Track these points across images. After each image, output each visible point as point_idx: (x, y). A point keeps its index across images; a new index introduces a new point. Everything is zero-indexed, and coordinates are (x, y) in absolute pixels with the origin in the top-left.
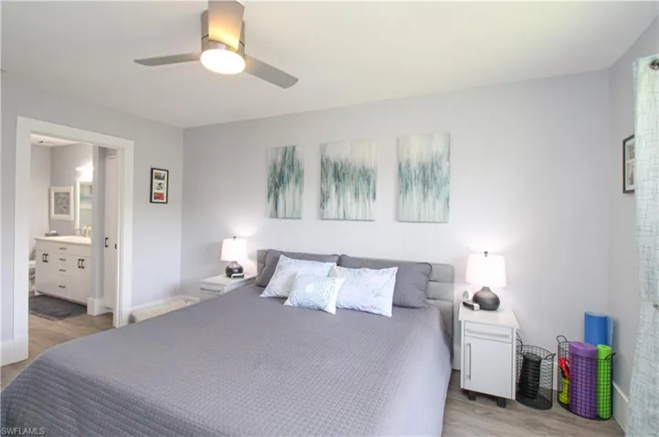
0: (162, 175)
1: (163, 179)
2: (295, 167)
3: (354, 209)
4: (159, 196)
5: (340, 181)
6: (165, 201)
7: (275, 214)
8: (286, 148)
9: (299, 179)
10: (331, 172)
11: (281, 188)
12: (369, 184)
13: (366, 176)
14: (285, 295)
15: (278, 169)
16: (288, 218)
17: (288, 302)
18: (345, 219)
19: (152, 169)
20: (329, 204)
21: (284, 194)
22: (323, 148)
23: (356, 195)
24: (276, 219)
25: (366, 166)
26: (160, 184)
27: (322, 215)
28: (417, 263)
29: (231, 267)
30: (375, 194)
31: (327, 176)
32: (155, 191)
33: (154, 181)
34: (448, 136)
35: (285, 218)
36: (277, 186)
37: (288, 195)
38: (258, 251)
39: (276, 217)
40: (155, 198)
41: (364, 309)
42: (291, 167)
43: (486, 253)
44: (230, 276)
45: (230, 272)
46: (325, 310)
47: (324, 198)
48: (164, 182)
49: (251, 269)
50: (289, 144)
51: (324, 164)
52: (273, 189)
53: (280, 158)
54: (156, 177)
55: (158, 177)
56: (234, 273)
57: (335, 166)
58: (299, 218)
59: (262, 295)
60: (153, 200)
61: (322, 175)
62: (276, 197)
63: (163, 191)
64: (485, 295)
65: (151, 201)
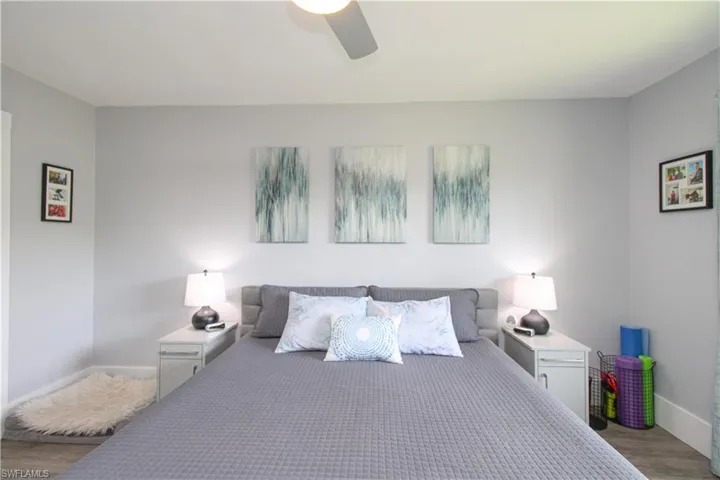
0: (62, 177)
1: (64, 182)
2: (299, 176)
3: (380, 229)
4: (59, 211)
5: (360, 194)
6: (68, 219)
7: (268, 237)
8: (284, 151)
9: (303, 192)
10: (349, 183)
11: (276, 203)
12: (399, 199)
13: (396, 190)
14: (319, 346)
15: (272, 177)
16: (288, 242)
17: (330, 356)
18: (369, 243)
19: (45, 166)
20: (347, 224)
21: (282, 212)
22: (336, 153)
23: (383, 214)
24: (269, 245)
25: (395, 177)
26: (59, 191)
27: (338, 238)
28: (462, 290)
29: (200, 314)
30: (405, 212)
31: (343, 187)
32: (49, 202)
33: (50, 185)
34: (487, 150)
35: (284, 242)
36: (270, 200)
37: (287, 212)
38: (243, 288)
39: (270, 241)
40: (49, 213)
41: (430, 352)
42: (292, 175)
43: (533, 274)
44: (203, 328)
45: (200, 323)
46: (390, 359)
47: (340, 216)
48: (67, 188)
49: (231, 314)
50: (290, 144)
51: (338, 173)
52: (265, 203)
53: (274, 162)
54: (51, 180)
55: (56, 180)
56: (207, 323)
57: (355, 177)
58: (304, 242)
59: (278, 351)
60: (48, 217)
61: (336, 185)
62: (270, 214)
63: (65, 203)
64: (534, 319)
65: (43, 218)
